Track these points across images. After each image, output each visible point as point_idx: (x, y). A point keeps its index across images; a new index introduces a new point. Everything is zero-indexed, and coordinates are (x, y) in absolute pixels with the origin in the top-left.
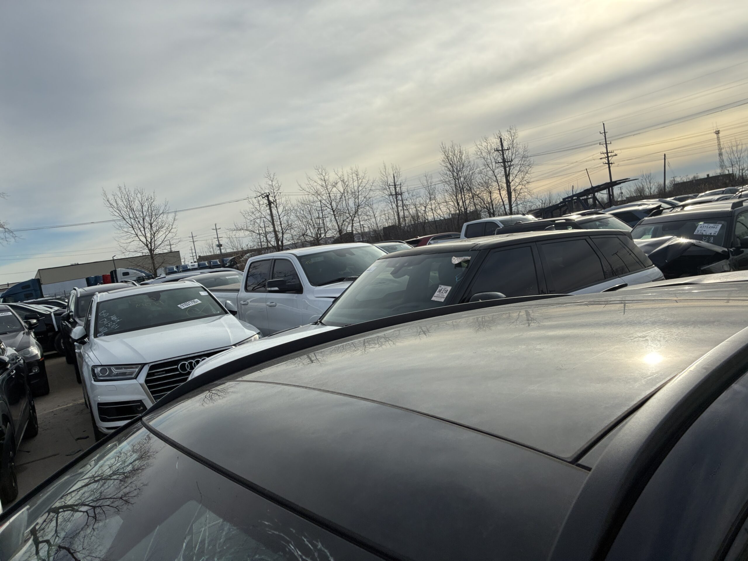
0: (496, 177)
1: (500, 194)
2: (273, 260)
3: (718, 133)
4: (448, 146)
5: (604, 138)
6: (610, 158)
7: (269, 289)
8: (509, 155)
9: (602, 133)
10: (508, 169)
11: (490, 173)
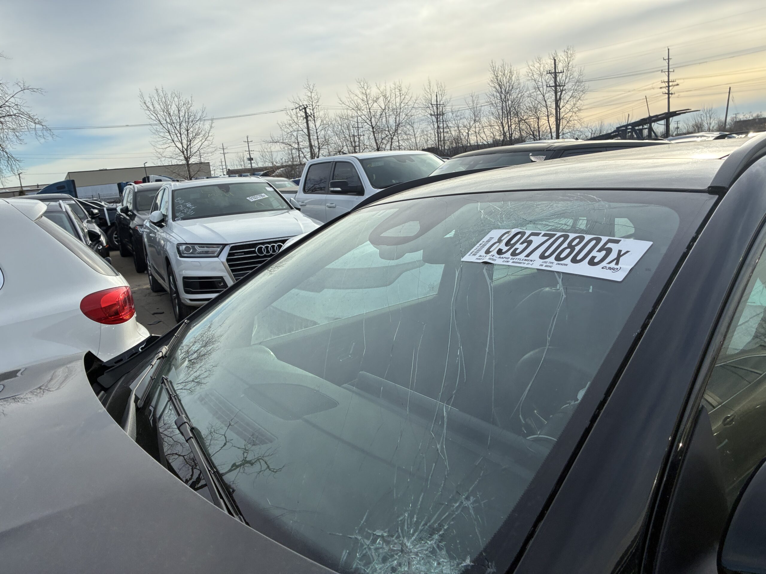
0: (545, 101)
1: (548, 121)
2: (334, 163)
4: (498, 65)
5: (667, 65)
6: (670, 88)
7: (332, 189)
8: (563, 79)
9: (665, 60)
10: (559, 94)
11: (541, 97)
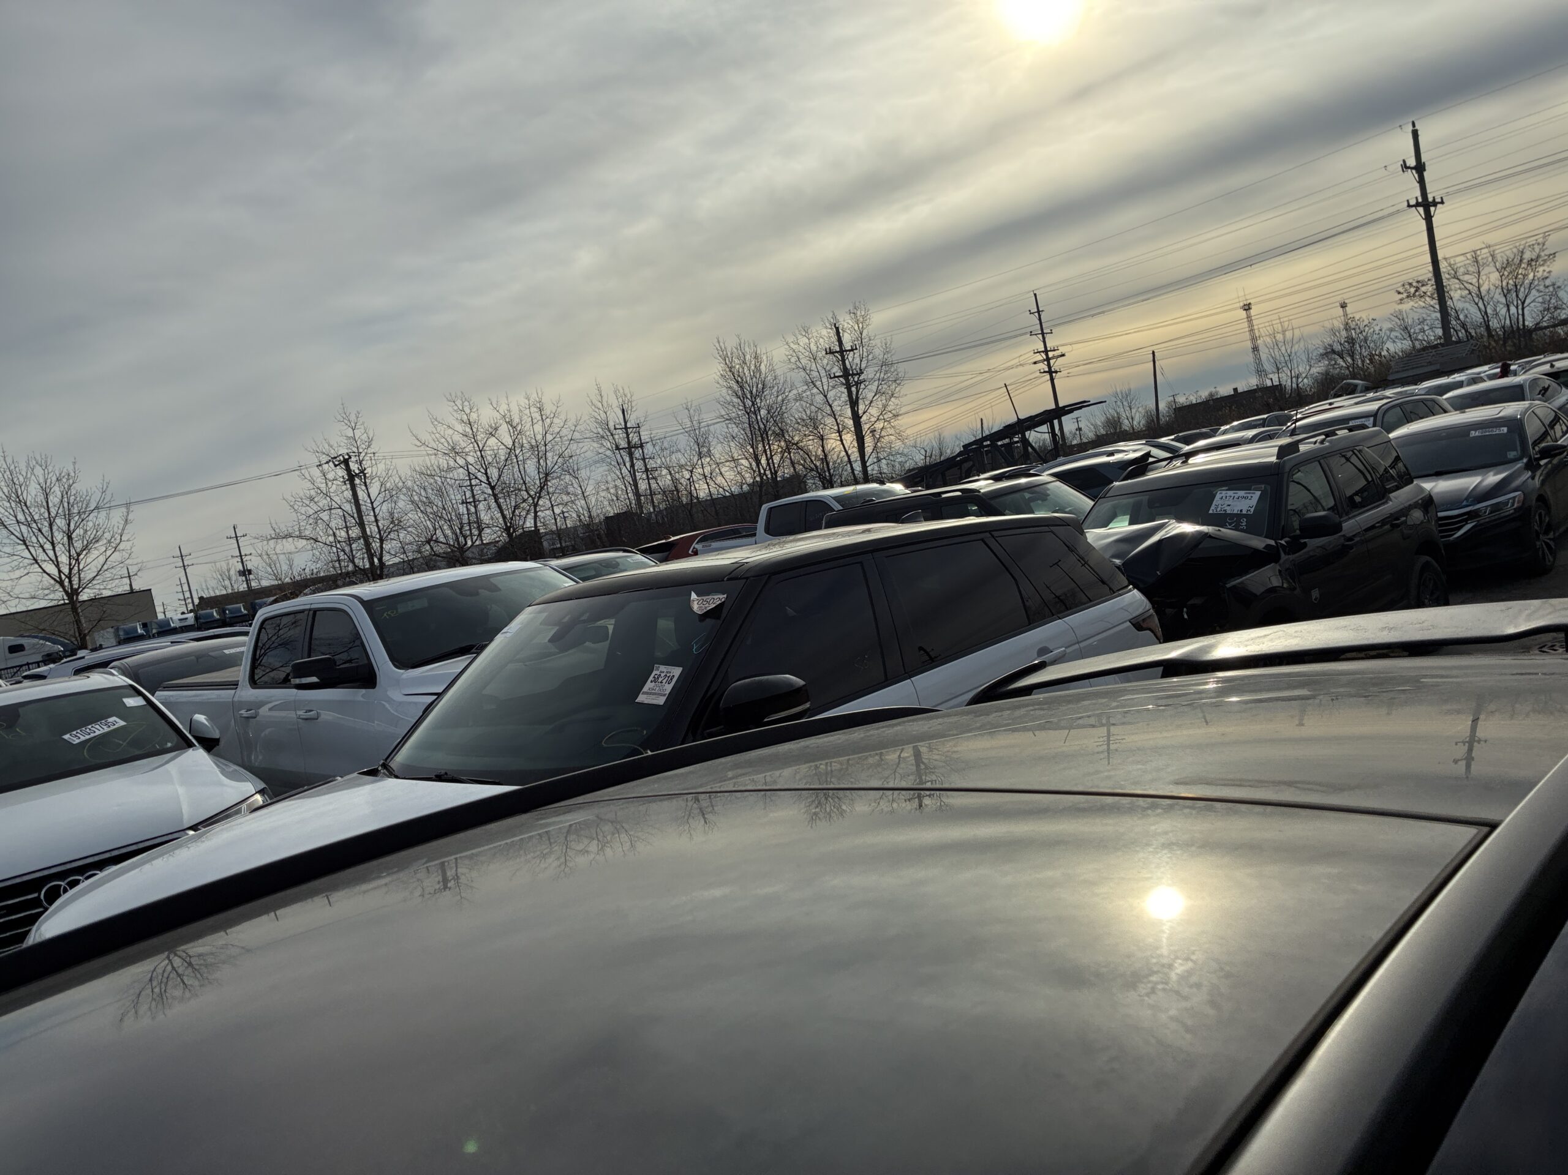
0: (831, 406)
1: (841, 440)
2: (311, 612)
3: (1247, 307)
5: (1038, 322)
6: (1052, 362)
7: (297, 681)
8: (855, 361)
9: (1033, 313)
10: (854, 389)
11: (819, 398)
